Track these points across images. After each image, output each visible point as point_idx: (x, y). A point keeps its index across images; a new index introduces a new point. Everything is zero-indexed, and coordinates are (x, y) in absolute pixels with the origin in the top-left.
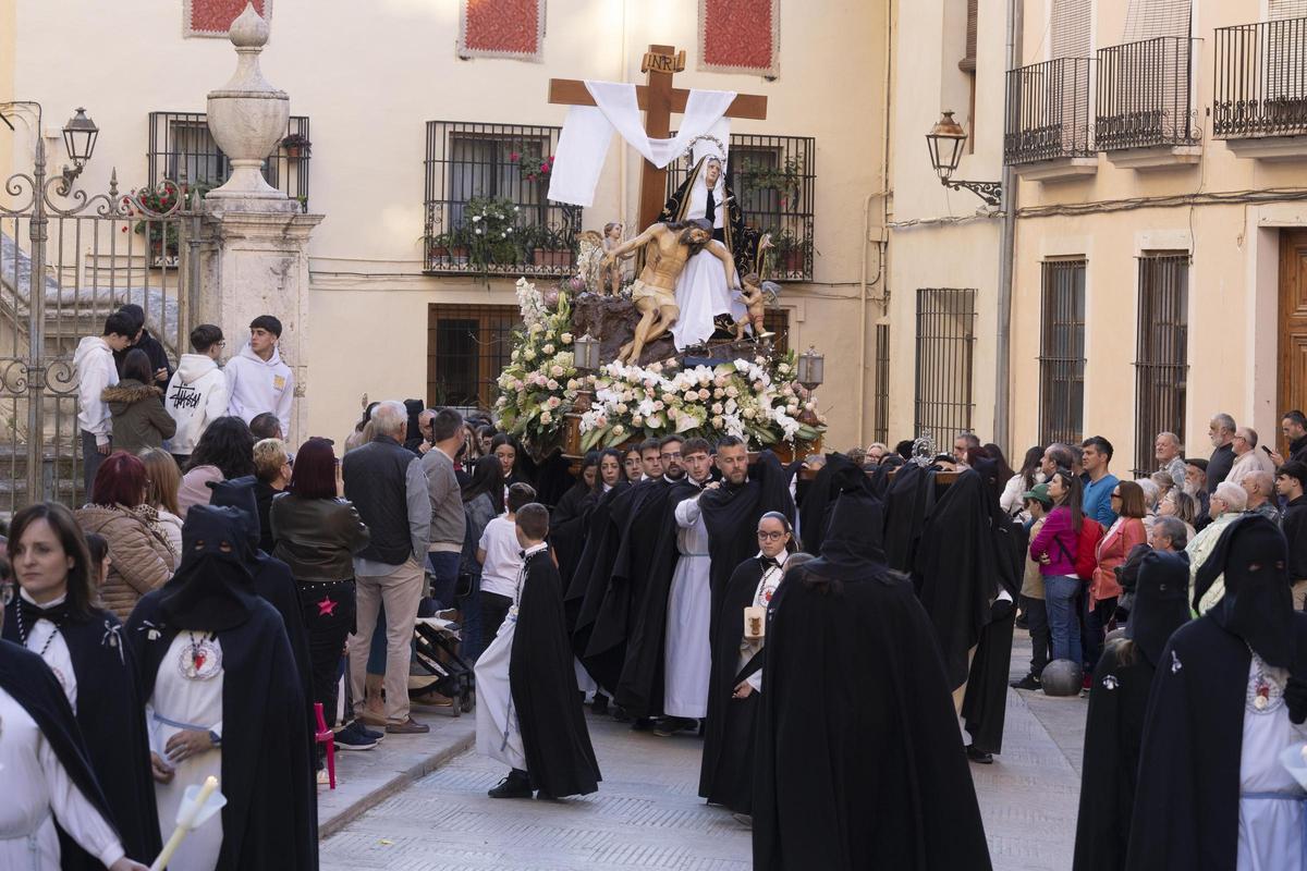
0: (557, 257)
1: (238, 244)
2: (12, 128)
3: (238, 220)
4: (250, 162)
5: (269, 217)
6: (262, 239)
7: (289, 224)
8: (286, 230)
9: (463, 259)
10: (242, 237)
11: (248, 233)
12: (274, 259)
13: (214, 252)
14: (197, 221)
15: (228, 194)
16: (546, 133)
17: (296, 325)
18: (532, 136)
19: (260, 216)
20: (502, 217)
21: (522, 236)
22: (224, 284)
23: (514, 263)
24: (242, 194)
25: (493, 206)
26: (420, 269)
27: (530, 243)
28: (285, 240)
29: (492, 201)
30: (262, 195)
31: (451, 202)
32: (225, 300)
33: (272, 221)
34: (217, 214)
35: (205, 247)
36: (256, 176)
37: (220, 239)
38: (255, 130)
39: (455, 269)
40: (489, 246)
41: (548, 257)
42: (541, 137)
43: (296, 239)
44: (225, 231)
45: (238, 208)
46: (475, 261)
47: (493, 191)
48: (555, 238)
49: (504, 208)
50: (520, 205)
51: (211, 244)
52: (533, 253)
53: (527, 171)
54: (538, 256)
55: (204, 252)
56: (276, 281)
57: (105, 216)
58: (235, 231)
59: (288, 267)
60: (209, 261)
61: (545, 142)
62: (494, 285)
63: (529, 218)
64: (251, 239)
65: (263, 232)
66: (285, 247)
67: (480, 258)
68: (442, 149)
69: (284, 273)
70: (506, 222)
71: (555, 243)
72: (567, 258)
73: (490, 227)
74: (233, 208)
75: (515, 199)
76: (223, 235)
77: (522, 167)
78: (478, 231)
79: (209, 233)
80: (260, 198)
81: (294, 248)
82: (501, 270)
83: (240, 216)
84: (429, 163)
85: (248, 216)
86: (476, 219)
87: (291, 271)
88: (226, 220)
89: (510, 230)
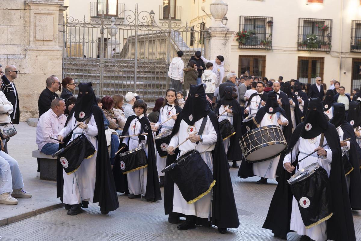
0: (326, 47)
1: (214, 38)
2: (211, 19)
3: (214, 32)
4: (219, 19)
5: (222, 32)
6: (220, 37)
7: (226, 33)
8: (226, 35)
9: (305, 47)
10: (215, 36)
11: (217, 35)
12: (223, 41)
13: (210, 39)
14: (206, 33)
15: (213, 27)
16: (324, 20)
17: (228, 56)
18: (321, 21)
19: (219, 31)
20: (314, 38)
21: (319, 42)
22: (211, 47)
23: (316, 48)
24: (216, 27)
25: (312, 36)
26: (296, 49)
27: (320, 44)
28: (225, 37)
29: (312, 35)
30: (221, 27)
31: (303, 35)
32: (211, 50)
33: (222, 33)
34: (210, 31)
35: (208, 38)
36: (220, 23)
37: (211, 37)
38: (219, 12)
39: (304, 49)
40: (311, 44)
41: (324, 47)
42: (323, 21)
43: (228, 37)
44: (212, 35)
45: (215, 30)
46: (308, 47)
47: (313, 32)
48: (326, 43)
49: (314, 36)
50: (318, 36)
51: (209, 38)
52: (321, 46)
53: (320, 28)
54: (322, 47)
55: (207, 40)
56: (223, 46)
57: (185, 31)
58: (214, 35)
59: (226, 43)
60: (209, 41)
61: (324, 22)
62: (312, 52)
63: (321, 38)
64: (218, 37)
65: (220, 35)
66: (226, 39)
67: (309, 47)
68: (302, 24)
69: (225, 44)
70: (315, 39)
71: (326, 44)
72: (328, 47)
73: (311, 40)
74: (214, 30)
75: (317, 34)
76: (211, 36)
77: (319, 28)
78: (309, 41)
79: (209, 35)
80: (220, 28)
81: (228, 39)
82: (313, 49)
83: (215, 31)
84: (299, 27)
85: (217, 31)
86: (308, 38)
87: (227, 44)
88: (212, 32)
89: (315, 41)
